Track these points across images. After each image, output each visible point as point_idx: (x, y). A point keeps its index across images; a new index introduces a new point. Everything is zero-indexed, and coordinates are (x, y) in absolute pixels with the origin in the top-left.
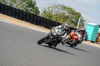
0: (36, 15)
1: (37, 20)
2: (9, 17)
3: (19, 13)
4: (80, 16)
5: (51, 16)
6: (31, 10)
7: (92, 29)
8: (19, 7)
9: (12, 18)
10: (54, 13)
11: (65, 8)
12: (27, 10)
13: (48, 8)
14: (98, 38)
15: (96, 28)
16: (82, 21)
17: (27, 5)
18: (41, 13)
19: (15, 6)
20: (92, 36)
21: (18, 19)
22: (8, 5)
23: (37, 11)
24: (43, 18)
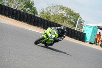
0: (34, 16)
1: (35, 21)
2: (6, 17)
3: (17, 13)
4: (79, 16)
5: (50, 17)
6: (29, 10)
7: (91, 30)
8: (16, 7)
9: (10, 19)
10: (52, 14)
11: (63, 8)
12: (25, 11)
13: (47, 9)
14: (96, 39)
15: (95, 29)
16: (81, 22)
17: (25, 5)
18: (38, 14)
19: (12, 6)
20: (91, 37)
21: (16, 19)
22: (5, 5)
23: (35, 11)
24: (41, 18)
